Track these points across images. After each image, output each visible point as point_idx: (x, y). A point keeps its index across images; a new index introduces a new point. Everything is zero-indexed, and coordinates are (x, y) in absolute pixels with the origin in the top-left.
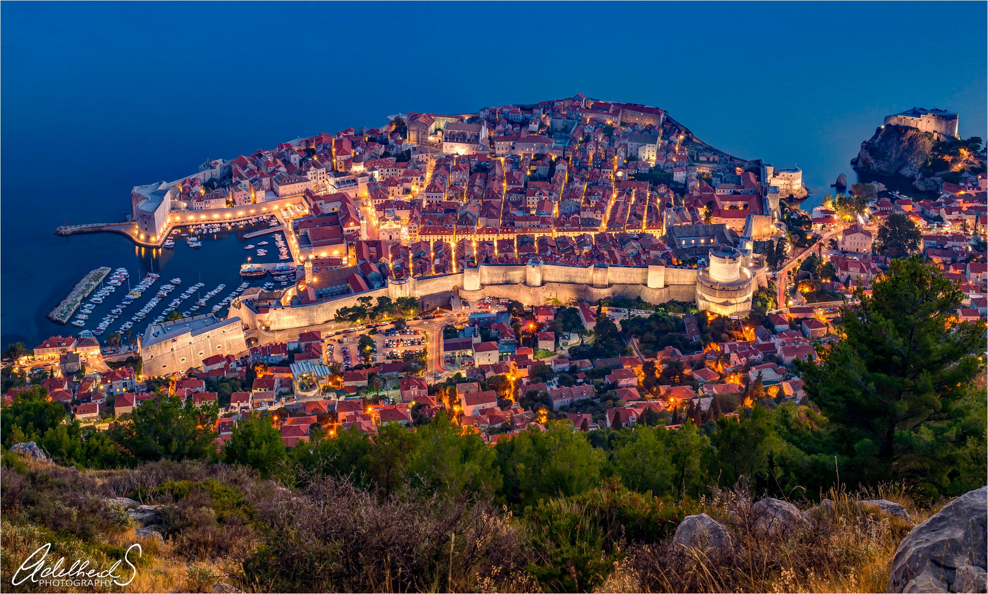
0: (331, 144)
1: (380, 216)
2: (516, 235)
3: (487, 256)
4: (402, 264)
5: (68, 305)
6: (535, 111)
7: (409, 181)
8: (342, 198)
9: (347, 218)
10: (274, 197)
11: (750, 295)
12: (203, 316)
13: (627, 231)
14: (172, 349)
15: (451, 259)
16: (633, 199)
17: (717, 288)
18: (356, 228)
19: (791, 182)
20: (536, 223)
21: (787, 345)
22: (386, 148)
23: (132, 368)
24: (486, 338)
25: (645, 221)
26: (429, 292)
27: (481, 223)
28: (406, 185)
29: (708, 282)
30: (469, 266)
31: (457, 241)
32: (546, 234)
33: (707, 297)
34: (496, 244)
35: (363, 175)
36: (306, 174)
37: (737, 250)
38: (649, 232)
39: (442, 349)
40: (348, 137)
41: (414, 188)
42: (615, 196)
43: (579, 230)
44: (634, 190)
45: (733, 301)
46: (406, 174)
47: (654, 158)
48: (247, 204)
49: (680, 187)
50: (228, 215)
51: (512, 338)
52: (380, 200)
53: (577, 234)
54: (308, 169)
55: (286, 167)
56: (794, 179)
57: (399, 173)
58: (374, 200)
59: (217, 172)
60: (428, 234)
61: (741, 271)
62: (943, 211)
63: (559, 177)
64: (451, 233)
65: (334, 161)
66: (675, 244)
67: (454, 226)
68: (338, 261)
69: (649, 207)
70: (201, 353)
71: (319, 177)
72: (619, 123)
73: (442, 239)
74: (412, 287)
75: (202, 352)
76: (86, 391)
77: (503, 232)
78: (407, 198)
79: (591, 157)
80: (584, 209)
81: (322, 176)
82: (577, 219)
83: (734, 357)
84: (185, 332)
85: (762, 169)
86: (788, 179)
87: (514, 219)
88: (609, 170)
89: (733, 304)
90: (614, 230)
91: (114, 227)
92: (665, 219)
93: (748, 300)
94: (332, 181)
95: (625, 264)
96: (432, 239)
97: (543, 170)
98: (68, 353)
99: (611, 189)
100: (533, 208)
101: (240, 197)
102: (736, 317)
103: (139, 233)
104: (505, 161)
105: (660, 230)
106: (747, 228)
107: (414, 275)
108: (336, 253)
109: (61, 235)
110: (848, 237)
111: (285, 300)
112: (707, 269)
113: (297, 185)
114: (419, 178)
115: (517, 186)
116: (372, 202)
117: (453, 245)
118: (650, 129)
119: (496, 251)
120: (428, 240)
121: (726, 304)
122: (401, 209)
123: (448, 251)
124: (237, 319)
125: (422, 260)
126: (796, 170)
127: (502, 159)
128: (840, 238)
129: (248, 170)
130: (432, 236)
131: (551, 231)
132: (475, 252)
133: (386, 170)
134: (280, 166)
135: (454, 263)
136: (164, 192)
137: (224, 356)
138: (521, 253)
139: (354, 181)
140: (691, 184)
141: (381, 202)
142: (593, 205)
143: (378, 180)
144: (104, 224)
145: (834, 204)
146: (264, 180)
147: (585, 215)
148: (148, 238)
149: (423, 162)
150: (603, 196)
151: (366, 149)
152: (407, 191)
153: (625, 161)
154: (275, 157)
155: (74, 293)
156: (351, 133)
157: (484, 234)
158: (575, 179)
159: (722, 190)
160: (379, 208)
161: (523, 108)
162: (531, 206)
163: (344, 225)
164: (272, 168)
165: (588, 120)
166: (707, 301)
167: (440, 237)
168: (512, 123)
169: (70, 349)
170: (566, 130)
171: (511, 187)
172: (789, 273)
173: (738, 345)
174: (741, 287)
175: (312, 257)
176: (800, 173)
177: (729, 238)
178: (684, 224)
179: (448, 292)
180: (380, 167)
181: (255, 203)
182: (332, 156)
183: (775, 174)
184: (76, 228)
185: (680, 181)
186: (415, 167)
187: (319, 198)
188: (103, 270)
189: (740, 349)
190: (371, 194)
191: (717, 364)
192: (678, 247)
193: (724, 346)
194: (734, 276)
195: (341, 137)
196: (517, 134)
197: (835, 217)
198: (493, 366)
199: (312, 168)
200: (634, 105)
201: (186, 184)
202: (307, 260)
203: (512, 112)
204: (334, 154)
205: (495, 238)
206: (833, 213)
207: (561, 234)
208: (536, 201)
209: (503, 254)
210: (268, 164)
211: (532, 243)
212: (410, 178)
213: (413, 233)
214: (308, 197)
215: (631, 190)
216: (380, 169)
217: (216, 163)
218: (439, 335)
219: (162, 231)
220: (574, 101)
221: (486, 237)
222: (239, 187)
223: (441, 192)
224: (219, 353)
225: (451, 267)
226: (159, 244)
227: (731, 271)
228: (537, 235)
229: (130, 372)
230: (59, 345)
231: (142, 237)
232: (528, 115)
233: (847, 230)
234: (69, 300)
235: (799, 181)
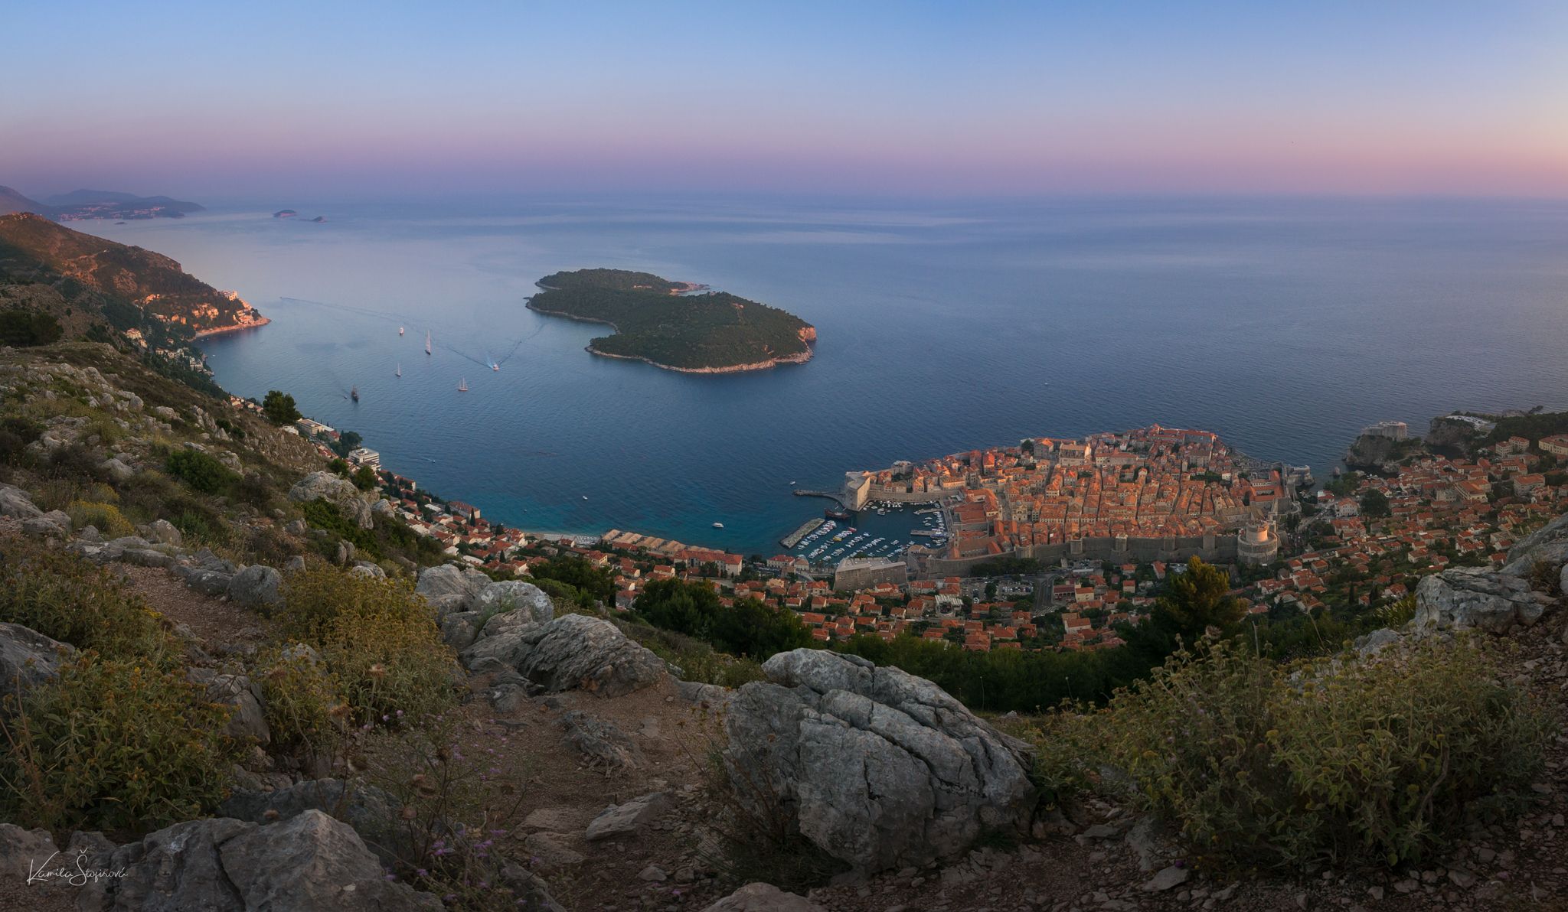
5: (794, 538)
8: (986, 493)
9: (989, 506)
11: (1276, 549)
13: (1190, 513)
17: (1252, 547)
18: (995, 513)
19: (1303, 475)
21: (1301, 579)
23: (827, 582)
28: (1032, 485)
33: (1245, 553)
34: (1095, 524)
36: (962, 476)
37: (1265, 522)
40: (993, 453)
43: (1155, 514)
45: (1264, 555)
54: (964, 473)
56: (1304, 473)
59: (903, 469)
60: (1046, 517)
61: (1268, 535)
62: (1401, 485)
63: (1141, 480)
64: (1062, 517)
66: (1223, 521)
67: (1065, 513)
69: (1205, 498)
73: (1056, 521)
74: (1031, 551)
82: (1153, 507)
85: (1282, 468)
86: (1301, 473)
87: (1108, 508)
88: (1176, 474)
93: (1274, 553)
96: (1049, 521)
97: (1130, 476)
102: (1266, 564)
109: (797, 495)
113: (956, 483)
120: (1046, 521)
123: (1060, 529)
125: (1041, 534)
130: (1049, 519)
133: (1018, 475)
134: (945, 470)
136: (867, 478)
138: (1112, 530)
140: (1234, 481)
146: (934, 478)
147: (1159, 504)
150: (1173, 492)
151: (1004, 461)
153: (1187, 468)
155: (799, 531)
157: (1086, 518)
159: (1256, 484)
160: (1012, 500)
161: (1116, 435)
163: (987, 510)
166: (1245, 555)
167: (1054, 519)
168: (1108, 444)
170: (1146, 449)
174: (1269, 545)
185: (1227, 480)
186: (1039, 474)
188: (820, 520)
192: (1225, 523)
194: (1264, 539)
196: (1111, 452)
198: (1089, 602)
199: (967, 472)
201: (881, 475)
203: (1108, 437)
209: (1100, 531)
215: (1192, 487)
216: (1014, 475)
217: (903, 464)
222: (916, 480)
223: (1056, 490)
232: (1119, 440)
234: (795, 535)
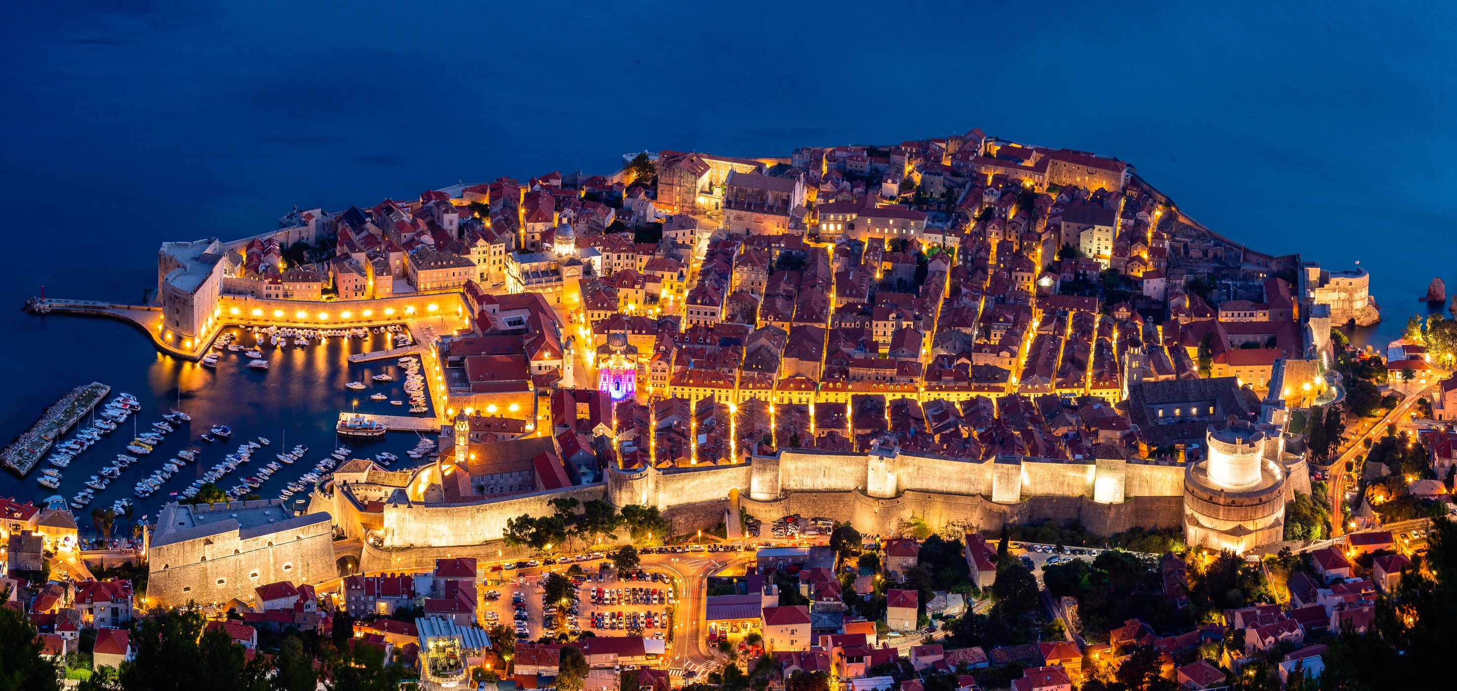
0: (519, 200)
1: (600, 344)
2: (850, 394)
3: (796, 435)
4: (637, 441)
5: (33, 444)
6: (895, 158)
7: (657, 280)
8: (532, 303)
9: (538, 344)
10: (408, 289)
11: (1280, 513)
12: (264, 502)
13: (1058, 392)
14: (204, 559)
15: (729, 437)
16: (1069, 331)
17: (1222, 501)
18: (554, 363)
19: (1351, 295)
20: (888, 372)
21: (1346, 609)
22: (618, 214)
23: (130, 582)
24: (789, 597)
25: (1090, 374)
26: (683, 500)
27: (786, 368)
28: (650, 287)
29: (1206, 490)
30: (763, 453)
31: (741, 401)
32: (908, 396)
33: (1203, 520)
34: (812, 411)
35: (573, 262)
36: (469, 253)
37: (1256, 427)
38: (1098, 393)
39: (703, 615)
40: (549, 188)
41: (665, 293)
42: (1035, 323)
43: (968, 389)
44: (1071, 314)
45: (1250, 526)
46: (650, 266)
47: (1108, 253)
48: (359, 297)
49: (1154, 307)
50: (323, 316)
51: (837, 599)
52: (602, 313)
53: (964, 396)
54: (473, 244)
55: (434, 236)
56: (1355, 290)
57: (639, 264)
58: (590, 312)
59: (310, 232)
60: (688, 385)
61: (1264, 469)
63: (933, 285)
64: (730, 385)
65: (522, 231)
66: (1144, 417)
67: (737, 373)
68: (516, 425)
69: (1099, 346)
70: (254, 575)
71: (492, 258)
72: (1046, 186)
73: (712, 396)
74: (651, 485)
75: (257, 571)
76: (48, 612)
77: (826, 389)
78: (653, 312)
79: (994, 249)
80: (979, 349)
81: (497, 258)
82: (965, 366)
83: (1252, 637)
84: (228, 529)
85: (1300, 272)
86: (1345, 291)
87: (848, 364)
88: (1026, 275)
89: (1250, 532)
90: (1034, 390)
91: (122, 311)
92: (1126, 369)
93: (1276, 523)
94: (514, 269)
95: (1054, 456)
96: (695, 395)
97: (906, 270)
98: (23, 532)
99: (1028, 311)
100: (884, 344)
101: (348, 284)
102: (1256, 558)
103: (165, 328)
104: (836, 250)
105: (1118, 391)
106: (1275, 385)
107: (658, 463)
108: (514, 408)
109: (33, 312)
110: (1449, 394)
111: (415, 489)
112: (1202, 464)
113: (451, 270)
114: (676, 275)
115: (856, 300)
116: (586, 316)
117: (733, 409)
118: (1102, 197)
119: (812, 426)
120: (686, 397)
121: (1238, 532)
122: (640, 333)
123: (723, 420)
124: (324, 517)
125: (673, 435)
126: (1358, 273)
127: (830, 247)
128: (1436, 396)
129: (364, 234)
130: (694, 389)
131: (916, 390)
132: (773, 426)
133: (615, 256)
134: (422, 233)
135: (733, 444)
136: (215, 260)
137: (296, 586)
138: (860, 432)
139: (557, 273)
140: (1174, 301)
141: (602, 317)
142: (995, 341)
143: (599, 274)
144: (106, 305)
145: (1424, 331)
146: (393, 255)
147: (980, 360)
148: (179, 339)
149: (683, 246)
150: (1015, 324)
151: (580, 215)
152: (653, 299)
153: (1056, 258)
154: (416, 214)
155: (44, 424)
156: (557, 183)
157: (791, 389)
158: (964, 290)
159: (1230, 313)
160: (599, 327)
161: (873, 152)
162: (881, 340)
163: (532, 356)
164: (409, 235)
165: (990, 179)
166: (1202, 527)
167: (709, 392)
168: (851, 178)
169: (28, 525)
170: (949, 196)
171: (845, 301)
172: (1349, 466)
173: (1258, 612)
174: (1264, 498)
175: (469, 411)
176: (1366, 278)
177: (1243, 404)
178: (1162, 377)
179: (719, 501)
180: (604, 250)
181: (374, 298)
182: (518, 222)
183: (1323, 281)
184: (58, 304)
185: (1154, 297)
186: (669, 254)
187: (489, 299)
188: (98, 387)
189: (1264, 620)
190: (586, 301)
191: (1221, 652)
192: (1151, 423)
193: (1233, 616)
194: (1253, 479)
195: (537, 187)
196: (859, 199)
197: (1428, 358)
198: (798, 654)
199: (481, 242)
200: (1074, 152)
201: (255, 249)
202: (461, 417)
203: (851, 158)
204: (521, 218)
205: (811, 400)
206: (1422, 350)
207: (934, 395)
208: (890, 330)
209: (826, 431)
210: (401, 226)
211: (881, 412)
212: (658, 274)
213: (659, 382)
214: (469, 296)
215: (1066, 314)
216: (605, 254)
217: (310, 216)
218: (700, 587)
219: (203, 330)
220: (965, 143)
221: (796, 397)
222: (346, 264)
223: (715, 304)
224: (287, 579)
225: (728, 451)
226: (197, 354)
227: (1244, 467)
228: (889, 397)
229: (126, 590)
230: (10, 515)
231: (169, 336)
232: (881, 166)
233: (1448, 381)
234: (34, 435)
235: (1365, 293)
